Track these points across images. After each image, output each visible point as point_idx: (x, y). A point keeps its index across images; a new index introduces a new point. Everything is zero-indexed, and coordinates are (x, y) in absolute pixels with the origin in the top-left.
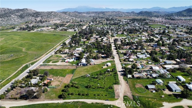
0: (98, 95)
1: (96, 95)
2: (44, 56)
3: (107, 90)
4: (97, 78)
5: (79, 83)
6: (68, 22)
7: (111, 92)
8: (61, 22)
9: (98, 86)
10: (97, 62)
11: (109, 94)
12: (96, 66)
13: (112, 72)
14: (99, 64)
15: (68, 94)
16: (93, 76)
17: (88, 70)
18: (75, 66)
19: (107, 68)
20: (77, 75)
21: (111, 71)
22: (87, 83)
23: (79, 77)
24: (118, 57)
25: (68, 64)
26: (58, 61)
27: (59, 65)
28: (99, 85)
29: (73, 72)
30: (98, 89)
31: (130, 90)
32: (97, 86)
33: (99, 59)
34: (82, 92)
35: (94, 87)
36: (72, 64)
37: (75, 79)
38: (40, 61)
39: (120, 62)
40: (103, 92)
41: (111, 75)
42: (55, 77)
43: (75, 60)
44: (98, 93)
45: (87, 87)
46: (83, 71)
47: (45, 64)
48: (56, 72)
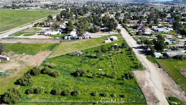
0: (102, 95)
1: (97, 94)
2: (17, 29)
3: (121, 82)
4: (95, 57)
5: (59, 66)
6: (60, 4)
7: (131, 86)
8: (53, 3)
9: (100, 73)
10: (94, 36)
11: (128, 91)
12: (92, 40)
13: (122, 48)
14: (98, 38)
15: (27, 93)
16: (88, 54)
17: (79, 45)
18: (58, 40)
19: (112, 43)
20: (58, 52)
21: (119, 47)
22: (75, 65)
23: (62, 56)
24: (126, 31)
25: (48, 37)
26: (34, 34)
27: (33, 38)
28: (100, 70)
29: (52, 47)
30: (100, 79)
31: (174, 82)
32: (97, 72)
33: (98, 32)
34: (63, 85)
35: (90, 75)
36: (54, 37)
37: (54, 58)
38: (6, 33)
39: (131, 35)
40: (112, 87)
41: (121, 53)
42: (15, 55)
43: (61, 33)
44: (101, 88)
45: (74, 75)
46: (70, 47)
47: (12, 37)
48: (23, 47)
